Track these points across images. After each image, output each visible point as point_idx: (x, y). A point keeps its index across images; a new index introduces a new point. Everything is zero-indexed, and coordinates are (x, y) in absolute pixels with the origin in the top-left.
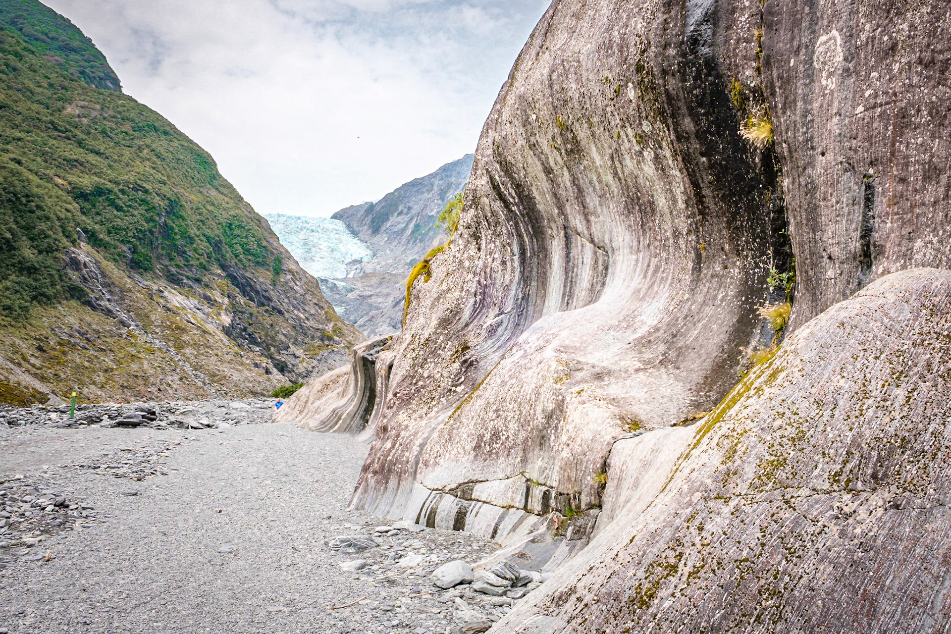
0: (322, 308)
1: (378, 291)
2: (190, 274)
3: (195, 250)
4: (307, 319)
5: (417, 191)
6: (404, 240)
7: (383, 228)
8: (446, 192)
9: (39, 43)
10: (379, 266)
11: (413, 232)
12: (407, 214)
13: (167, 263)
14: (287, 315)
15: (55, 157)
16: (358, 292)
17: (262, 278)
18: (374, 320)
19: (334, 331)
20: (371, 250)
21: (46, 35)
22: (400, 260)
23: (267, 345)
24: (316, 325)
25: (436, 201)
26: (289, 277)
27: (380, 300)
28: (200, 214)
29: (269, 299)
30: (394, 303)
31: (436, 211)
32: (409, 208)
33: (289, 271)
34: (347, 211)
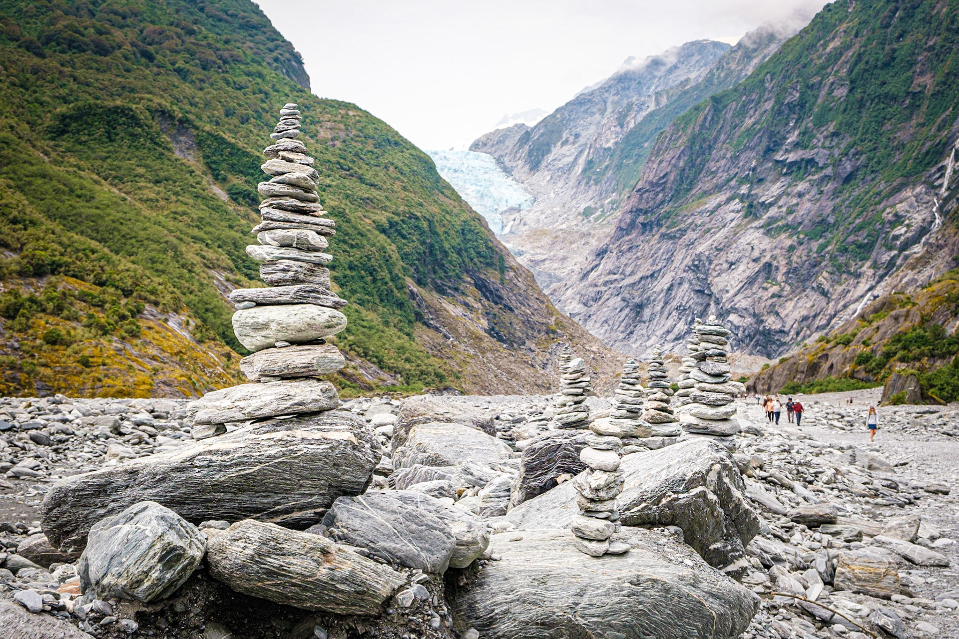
0: (542, 302)
1: (552, 254)
2: (449, 284)
3: (450, 262)
4: (533, 314)
5: (586, 111)
6: (573, 180)
7: (544, 164)
8: (626, 116)
9: (222, 24)
10: (543, 216)
11: (584, 171)
12: (574, 143)
13: (434, 276)
14: (516, 311)
15: (355, 197)
16: (528, 256)
17: (492, 277)
18: (557, 293)
19: (557, 324)
20: (529, 193)
21: (226, 12)
22: (570, 209)
23: (511, 341)
24: (541, 320)
25: (613, 129)
26: (512, 274)
27: (555, 265)
28: (444, 226)
29: (501, 298)
30: (581, 275)
31: (613, 141)
32: (577, 136)
33: (511, 268)
34: (492, 137)
